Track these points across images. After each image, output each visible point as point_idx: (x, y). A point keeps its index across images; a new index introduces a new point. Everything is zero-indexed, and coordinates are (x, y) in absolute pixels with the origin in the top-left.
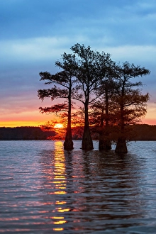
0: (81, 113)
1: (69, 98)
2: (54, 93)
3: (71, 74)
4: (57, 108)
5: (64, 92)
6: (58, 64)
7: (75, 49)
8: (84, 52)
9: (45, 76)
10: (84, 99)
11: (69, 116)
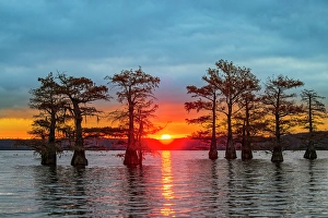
0: (224, 124)
1: (213, 110)
2: (200, 105)
3: (216, 88)
4: (203, 119)
5: (209, 105)
6: (205, 79)
7: (219, 65)
8: (227, 68)
9: (192, 89)
10: (227, 111)
11: (214, 127)
